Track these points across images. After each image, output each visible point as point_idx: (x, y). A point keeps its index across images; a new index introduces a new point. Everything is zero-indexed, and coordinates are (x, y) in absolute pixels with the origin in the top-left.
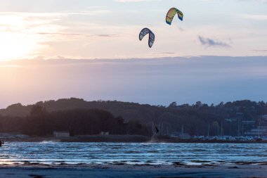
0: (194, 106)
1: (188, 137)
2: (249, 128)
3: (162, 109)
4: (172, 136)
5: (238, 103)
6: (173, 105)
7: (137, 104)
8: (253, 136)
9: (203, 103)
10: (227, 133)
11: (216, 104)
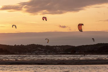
0: (20, 46)
1: (19, 53)
2: (34, 51)
3: (12, 46)
4: (15, 53)
5: (31, 45)
6: (15, 45)
7: (6, 45)
8: (35, 53)
9: (23, 45)
10: (29, 52)
11: (26, 45)
